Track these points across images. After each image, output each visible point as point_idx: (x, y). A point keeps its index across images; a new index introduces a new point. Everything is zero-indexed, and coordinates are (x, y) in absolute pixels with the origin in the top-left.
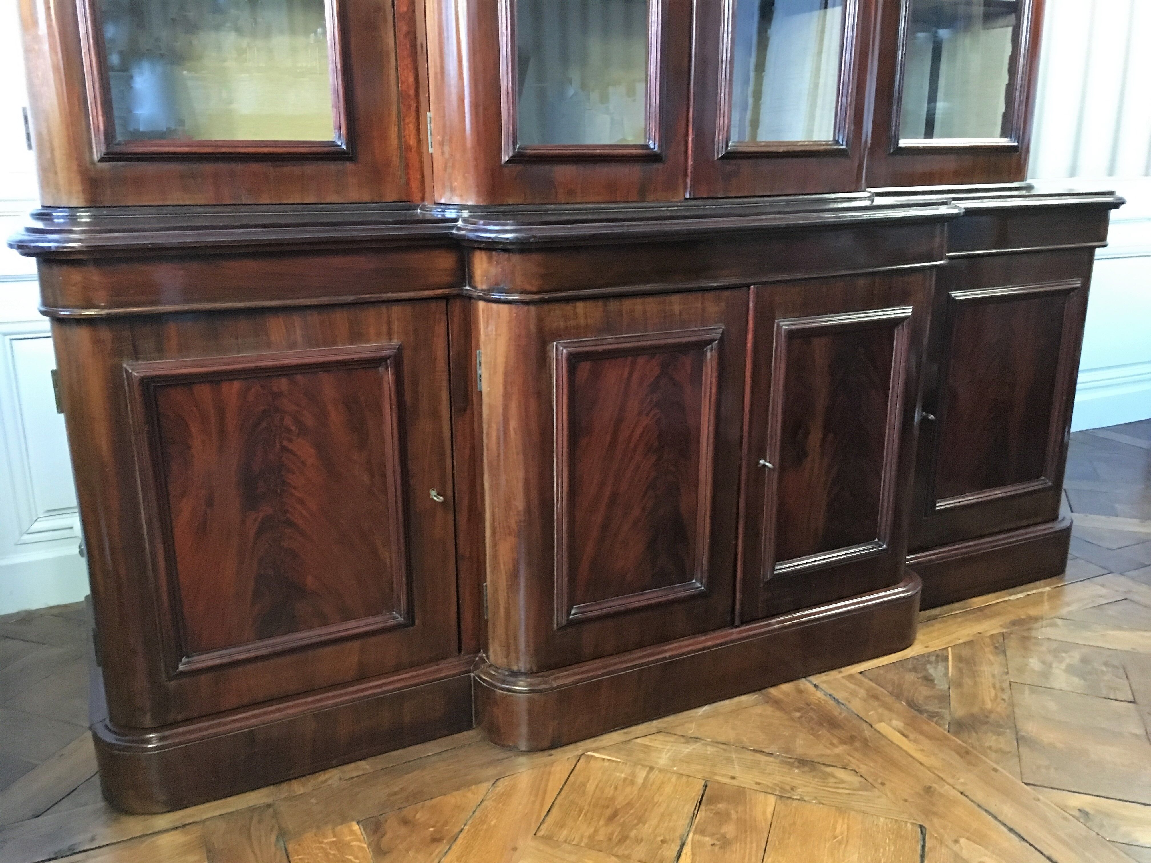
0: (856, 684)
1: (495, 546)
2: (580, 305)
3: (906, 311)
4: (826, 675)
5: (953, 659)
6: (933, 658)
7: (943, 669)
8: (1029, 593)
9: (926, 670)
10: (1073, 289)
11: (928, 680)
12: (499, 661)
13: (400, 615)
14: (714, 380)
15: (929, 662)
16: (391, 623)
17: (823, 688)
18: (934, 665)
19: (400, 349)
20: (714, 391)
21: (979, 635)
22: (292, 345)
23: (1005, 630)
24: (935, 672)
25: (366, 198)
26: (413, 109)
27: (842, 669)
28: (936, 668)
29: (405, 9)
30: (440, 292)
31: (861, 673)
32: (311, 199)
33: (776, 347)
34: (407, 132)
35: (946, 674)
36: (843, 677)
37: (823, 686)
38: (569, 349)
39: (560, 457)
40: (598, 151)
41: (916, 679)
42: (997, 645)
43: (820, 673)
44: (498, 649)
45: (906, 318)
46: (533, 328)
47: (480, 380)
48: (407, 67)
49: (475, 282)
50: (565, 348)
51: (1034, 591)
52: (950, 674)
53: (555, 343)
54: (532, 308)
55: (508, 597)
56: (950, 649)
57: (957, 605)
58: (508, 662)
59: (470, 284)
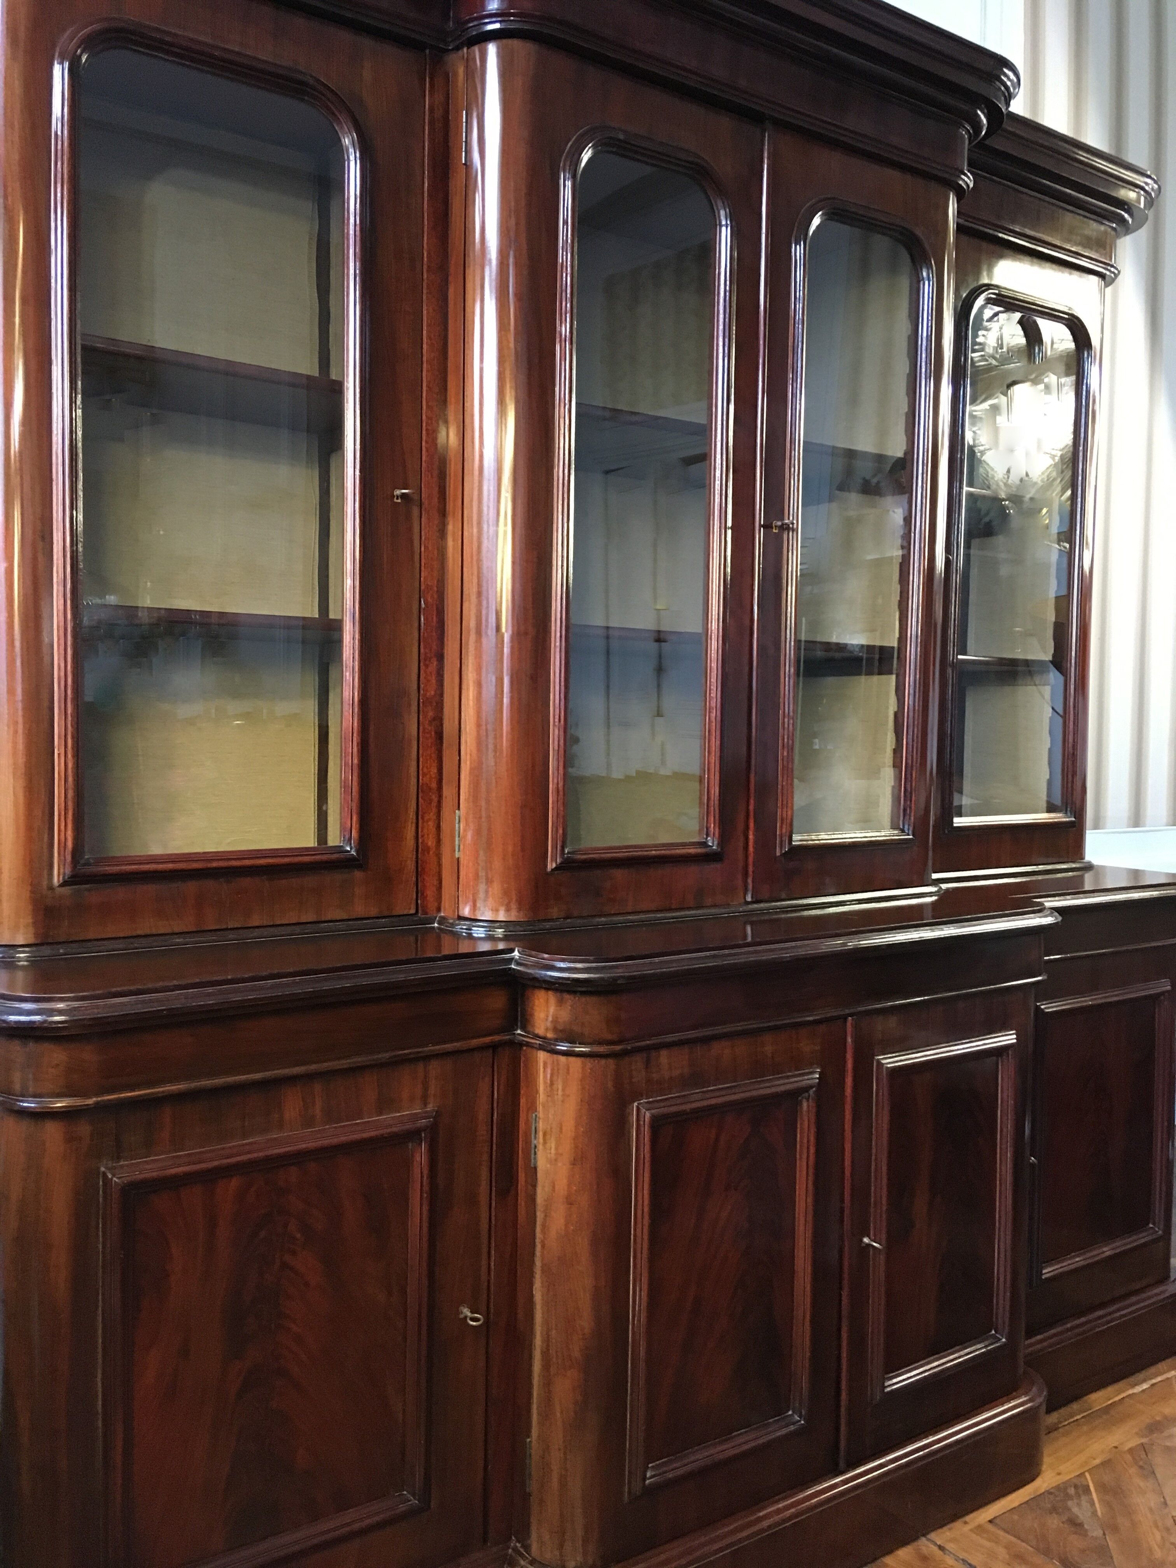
0: (990, 1540)
1: (547, 1384)
2: (664, 1053)
3: (1009, 1038)
4: (950, 1529)
5: (1096, 1490)
6: (1072, 1491)
7: (1089, 1505)
8: (1154, 1381)
9: (1069, 1509)
10: (1162, 994)
11: (1076, 1524)
12: (548, 1556)
13: (414, 1495)
14: (812, 1139)
15: (1070, 1497)
16: (402, 1508)
17: (951, 1550)
18: (1075, 1501)
19: (438, 1114)
20: (812, 1150)
21: (1114, 1449)
22: (308, 1121)
23: (1144, 1440)
24: (1080, 1510)
25: (374, 912)
26: (434, 804)
27: (967, 1518)
28: (1079, 1505)
29: (433, 693)
30: (488, 1039)
31: (990, 1521)
32: (310, 917)
33: (877, 1090)
34: (425, 831)
35: (1094, 1513)
36: (971, 1530)
37: (949, 1546)
38: (653, 1111)
39: (639, 1255)
41: (1061, 1525)
42: (1141, 1463)
43: (941, 1527)
44: (546, 1537)
45: (1011, 1045)
46: (610, 1084)
47: (535, 1153)
48: (431, 757)
49: (533, 1026)
50: (647, 1110)
51: (1159, 1379)
52: (1099, 1514)
53: (636, 1104)
54: (611, 1062)
55: (566, 1458)
56: (1087, 1474)
57: (1075, 1406)
58: (561, 1555)
59: (523, 1028)
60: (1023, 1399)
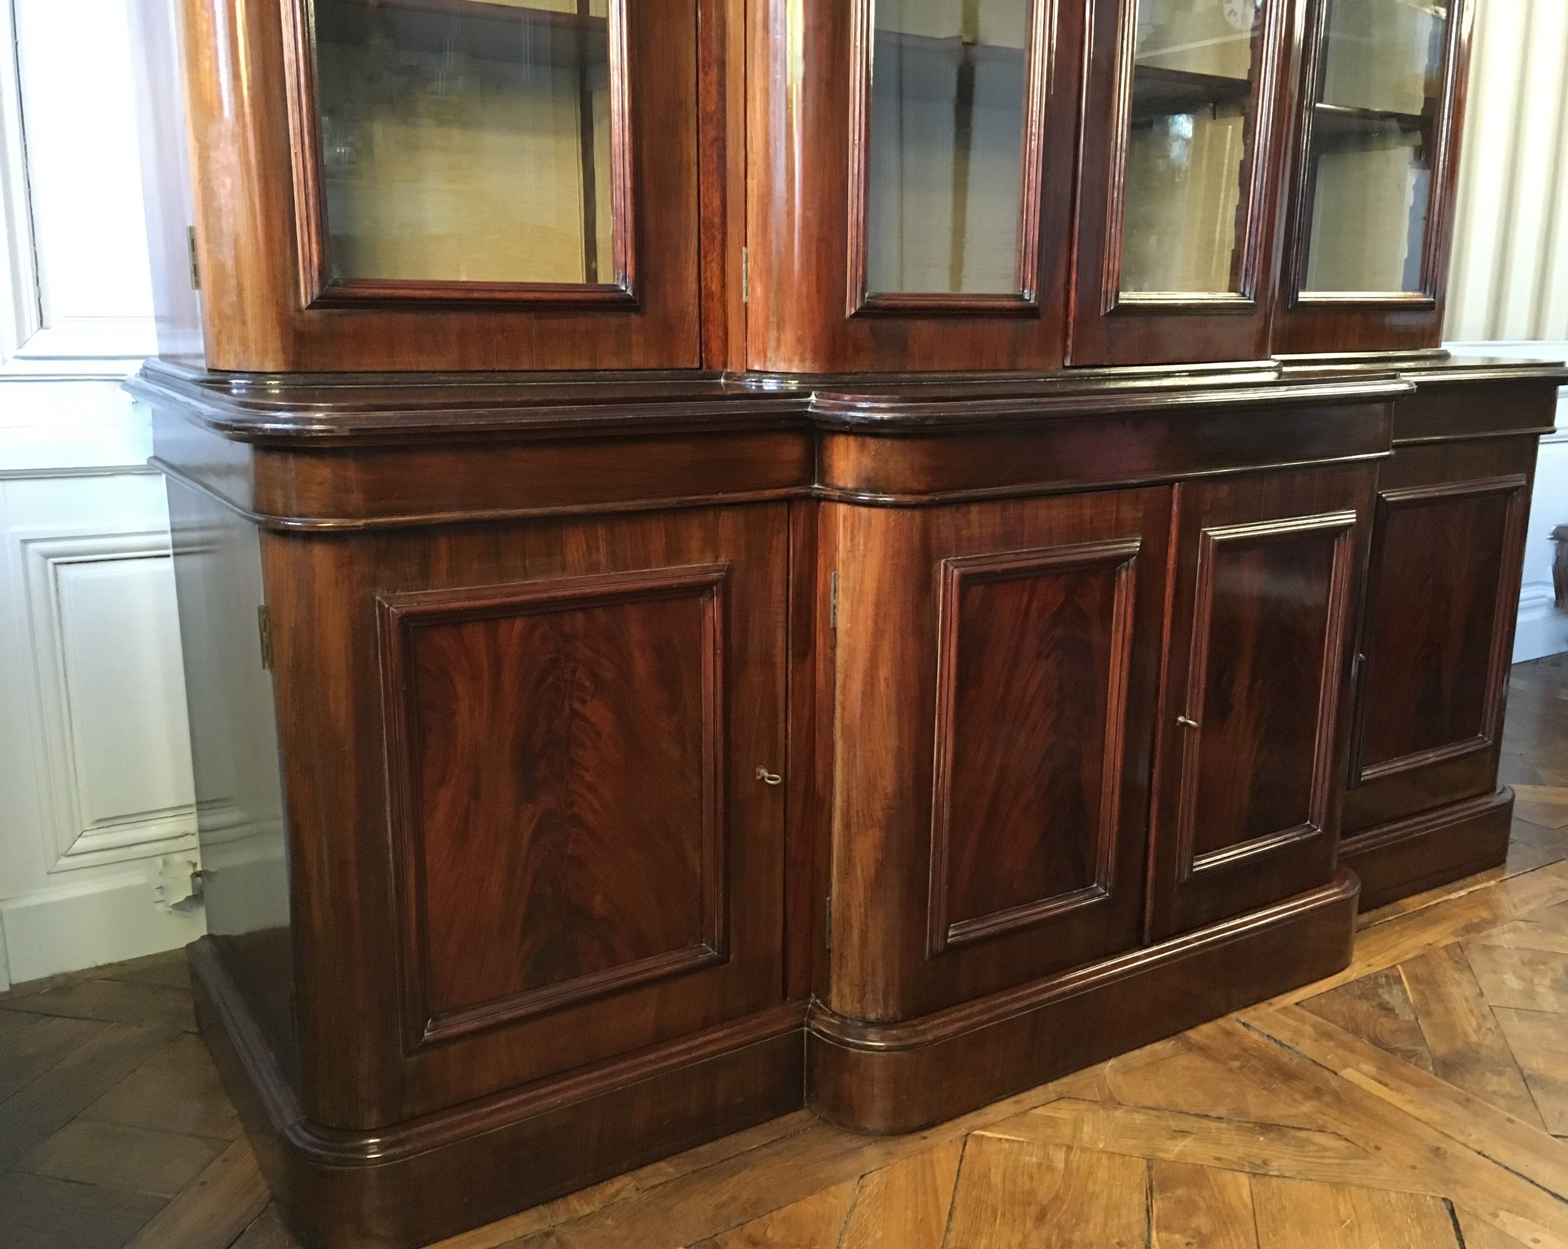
0: (1296, 1020)
1: (848, 844)
2: (974, 509)
3: (1348, 517)
4: (1255, 1009)
5: (1407, 979)
6: (1383, 980)
7: (1400, 993)
8: (1472, 889)
9: (1380, 996)
10: (1516, 488)
11: (1386, 1009)
12: (849, 1008)
13: (713, 949)
14: (1130, 610)
15: (1381, 986)
16: (701, 958)
17: (1257, 1028)
18: (1386, 989)
19: (730, 570)
20: (1129, 623)
21: (1428, 946)
22: (594, 567)
23: (1460, 939)
24: (1391, 997)
25: (653, 363)
26: (718, 242)
27: (1272, 1001)
28: (1390, 992)
29: (713, 108)
30: (783, 491)
31: (1297, 1004)
32: (585, 364)
33: (1202, 564)
34: (709, 273)
35: (1406, 1000)
36: (1277, 1011)
37: (1255, 1024)
38: (963, 569)
39: (944, 717)
40: (964, 302)
41: (1371, 1009)
42: (1457, 959)
43: (1246, 1007)
44: (846, 990)
45: (1350, 525)
46: (916, 538)
47: (834, 614)
48: (713, 186)
49: (832, 477)
50: (956, 567)
51: (1478, 887)
52: (1411, 1000)
53: (943, 561)
54: (918, 514)
55: (867, 915)
56: (1399, 967)
57: (1387, 909)
58: (862, 1008)
59: (821, 482)
60: (1336, 890)
